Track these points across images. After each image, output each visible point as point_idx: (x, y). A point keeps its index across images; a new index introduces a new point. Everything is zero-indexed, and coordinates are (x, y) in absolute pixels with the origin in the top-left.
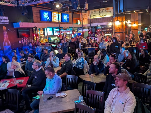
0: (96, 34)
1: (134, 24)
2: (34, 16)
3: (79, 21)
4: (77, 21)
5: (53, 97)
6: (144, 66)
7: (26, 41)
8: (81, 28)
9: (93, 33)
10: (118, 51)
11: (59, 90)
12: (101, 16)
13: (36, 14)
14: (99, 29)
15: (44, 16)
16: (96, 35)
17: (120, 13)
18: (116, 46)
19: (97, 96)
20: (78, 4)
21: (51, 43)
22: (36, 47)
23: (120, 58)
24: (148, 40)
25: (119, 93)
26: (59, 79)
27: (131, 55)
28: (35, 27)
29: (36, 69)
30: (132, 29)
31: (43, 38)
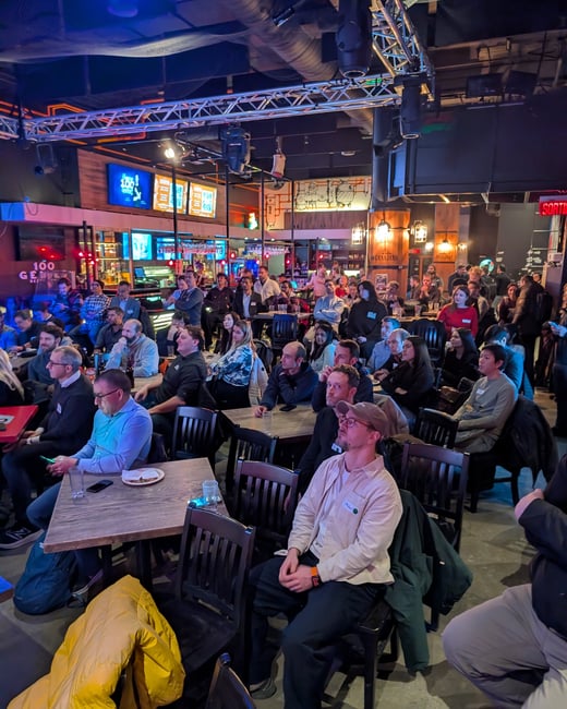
0: (310, 269)
1: (445, 241)
2: (85, 182)
3: (252, 215)
4: (247, 217)
5: (111, 483)
6: (455, 388)
7: (50, 275)
8: (259, 242)
9: (300, 264)
10: (374, 333)
11: (136, 460)
12: (334, 204)
13: (92, 178)
14: (323, 251)
15: (122, 186)
16: (310, 272)
17: (394, 199)
18: (371, 315)
19: (275, 485)
20: (246, 152)
21: (143, 289)
22: (84, 299)
23: (380, 354)
24: (481, 299)
25: (346, 475)
26: (141, 419)
27: (412, 348)
28: (84, 226)
29: (60, 380)
30: (434, 260)
31: (113, 269)
